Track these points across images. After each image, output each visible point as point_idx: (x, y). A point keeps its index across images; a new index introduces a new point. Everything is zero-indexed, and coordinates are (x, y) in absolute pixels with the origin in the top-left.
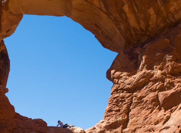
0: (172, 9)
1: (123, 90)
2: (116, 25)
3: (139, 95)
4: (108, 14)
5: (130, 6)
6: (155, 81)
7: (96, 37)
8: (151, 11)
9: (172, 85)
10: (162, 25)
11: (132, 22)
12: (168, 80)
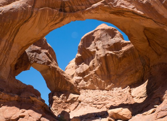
0: (67, 88)
1: (57, 103)
2: (55, 85)
3: (60, 105)
4: (55, 82)
5: (61, 83)
6: (63, 103)
7: (46, 83)
8: (64, 86)
9: (65, 105)
10: (64, 90)
11: (59, 86)
12: (65, 104)
